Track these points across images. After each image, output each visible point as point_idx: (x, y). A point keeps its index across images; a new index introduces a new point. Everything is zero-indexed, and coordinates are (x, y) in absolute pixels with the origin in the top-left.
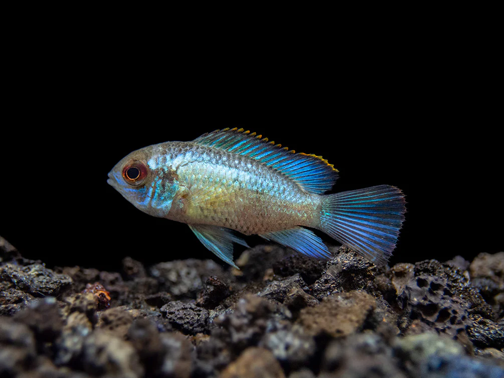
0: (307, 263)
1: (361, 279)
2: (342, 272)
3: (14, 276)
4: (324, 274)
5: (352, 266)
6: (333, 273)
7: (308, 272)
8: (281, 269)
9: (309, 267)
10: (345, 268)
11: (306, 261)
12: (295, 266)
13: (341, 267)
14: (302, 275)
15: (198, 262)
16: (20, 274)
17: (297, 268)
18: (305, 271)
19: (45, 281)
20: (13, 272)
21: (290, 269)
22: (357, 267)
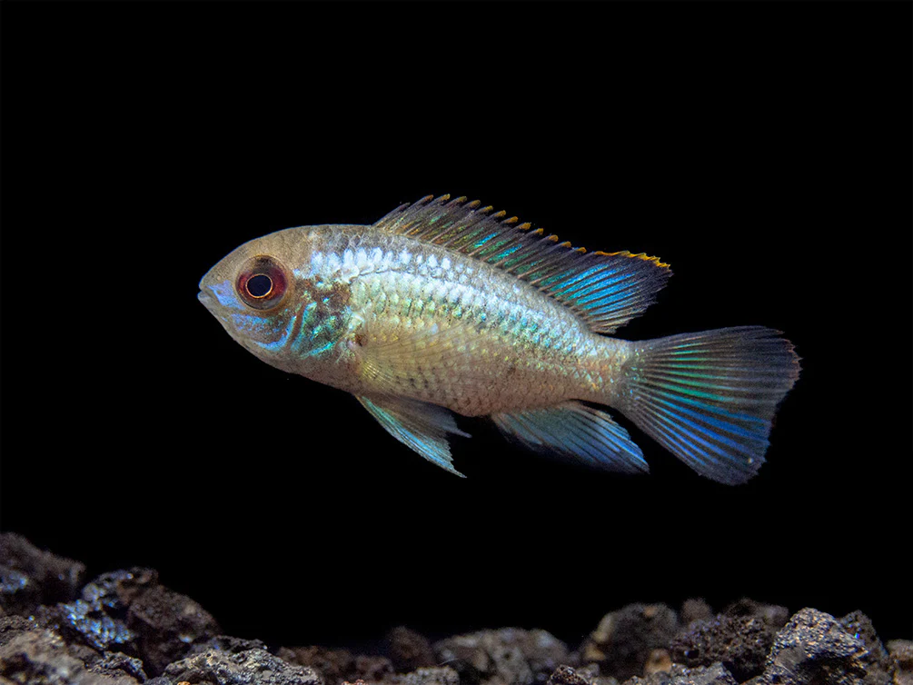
0: (732, 642)
1: (840, 676)
2: (804, 663)
3: (221, 672)
4: (768, 664)
5: (824, 652)
6: (787, 664)
7: (737, 660)
8: (686, 653)
9: (737, 649)
10: (810, 656)
11: (731, 639)
12: (711, 649)
13: (803, 654)
14: (727, 665)
15: (522, 634)
16: (232, 669)
17: (715, 651)
18: (731, 656)
19: (274, 680)
20: (219, 666)
21: (702, 652)
22: (832, 653)
